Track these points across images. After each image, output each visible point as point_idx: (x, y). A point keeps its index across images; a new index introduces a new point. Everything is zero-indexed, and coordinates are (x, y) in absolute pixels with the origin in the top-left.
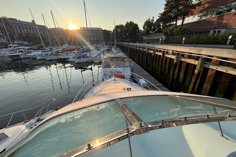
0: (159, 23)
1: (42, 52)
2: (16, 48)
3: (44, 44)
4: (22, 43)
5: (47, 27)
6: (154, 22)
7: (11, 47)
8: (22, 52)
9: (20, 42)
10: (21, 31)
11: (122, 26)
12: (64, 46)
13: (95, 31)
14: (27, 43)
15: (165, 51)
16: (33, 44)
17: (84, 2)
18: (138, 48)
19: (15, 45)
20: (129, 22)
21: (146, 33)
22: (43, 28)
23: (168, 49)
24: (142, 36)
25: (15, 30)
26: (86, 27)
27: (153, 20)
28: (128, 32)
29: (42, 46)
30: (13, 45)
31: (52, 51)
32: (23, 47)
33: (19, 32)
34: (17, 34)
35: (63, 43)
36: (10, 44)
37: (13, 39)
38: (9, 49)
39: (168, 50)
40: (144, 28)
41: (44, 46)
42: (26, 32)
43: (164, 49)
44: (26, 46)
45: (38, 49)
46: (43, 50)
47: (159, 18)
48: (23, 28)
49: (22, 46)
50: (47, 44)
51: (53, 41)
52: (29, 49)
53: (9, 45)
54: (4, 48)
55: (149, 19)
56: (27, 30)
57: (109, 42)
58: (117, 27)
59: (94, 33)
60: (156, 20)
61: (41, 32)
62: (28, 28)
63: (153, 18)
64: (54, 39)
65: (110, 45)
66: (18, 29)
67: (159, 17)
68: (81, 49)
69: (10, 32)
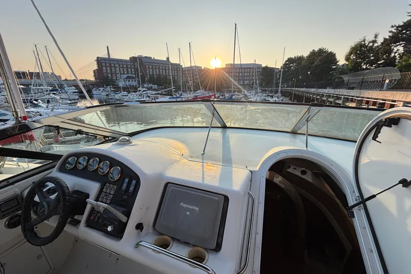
0: (388, 45)
1: (170, 98)
2: (144, 92)
3: (174, 89)
4: (152, 87)
5: (182, 66)
6: (376, 45)
7: (140, 91)
8: (149, 97)
9: (149, 86)
10: (153, 72)
11: (300, 59)
12: (198, 92)
13: (249, 70)
14: (155, 86)
15: (385, 103)
16: (162, 88)
17: (236, 25)
18: (324, 98)
19: (145, 89)
20: (316, 49)
21: (350, 70)
22: (177, 67)
23: (394, 99)
24: (342, 76)
25: (148, 71)
26: (233, 63)
27: (374, 42)
28: (311, 68)
29: (171, 91)
30: (143, 89)
31: (182, 98)
32: (151, 92)
33: (151, 73)
34: (148, 76)
35: (196, 88)
36: (139, 87)
37: (144, 82)
38: (137, 93)
39: (395, 101)
40: (347, 59)
41: (173, 90)
42: (158, 73)
43: (384, 98)
44: (155, 90)
45: (166, 95)
46: (171, 95)
47: (390, 36)
48: (156, 68)
49: (150, 90)
50: (178, 89)
51: (185, 85)
52: (157, 94)
53: (139, 89)
54: (134, 92)
55: (364, 41)
56: (159, 71)
57: (269, 87)
58: (290, 60)
59: (247, 72)
60: (382, 41)
61: (173, 73)
62: (161, 68)
63: (376, 37)
64: (188, 82)
65: (271, 92)
66: (151, 70)
67: (391, 34)
68: (221, 97)
69: (143, 73)
